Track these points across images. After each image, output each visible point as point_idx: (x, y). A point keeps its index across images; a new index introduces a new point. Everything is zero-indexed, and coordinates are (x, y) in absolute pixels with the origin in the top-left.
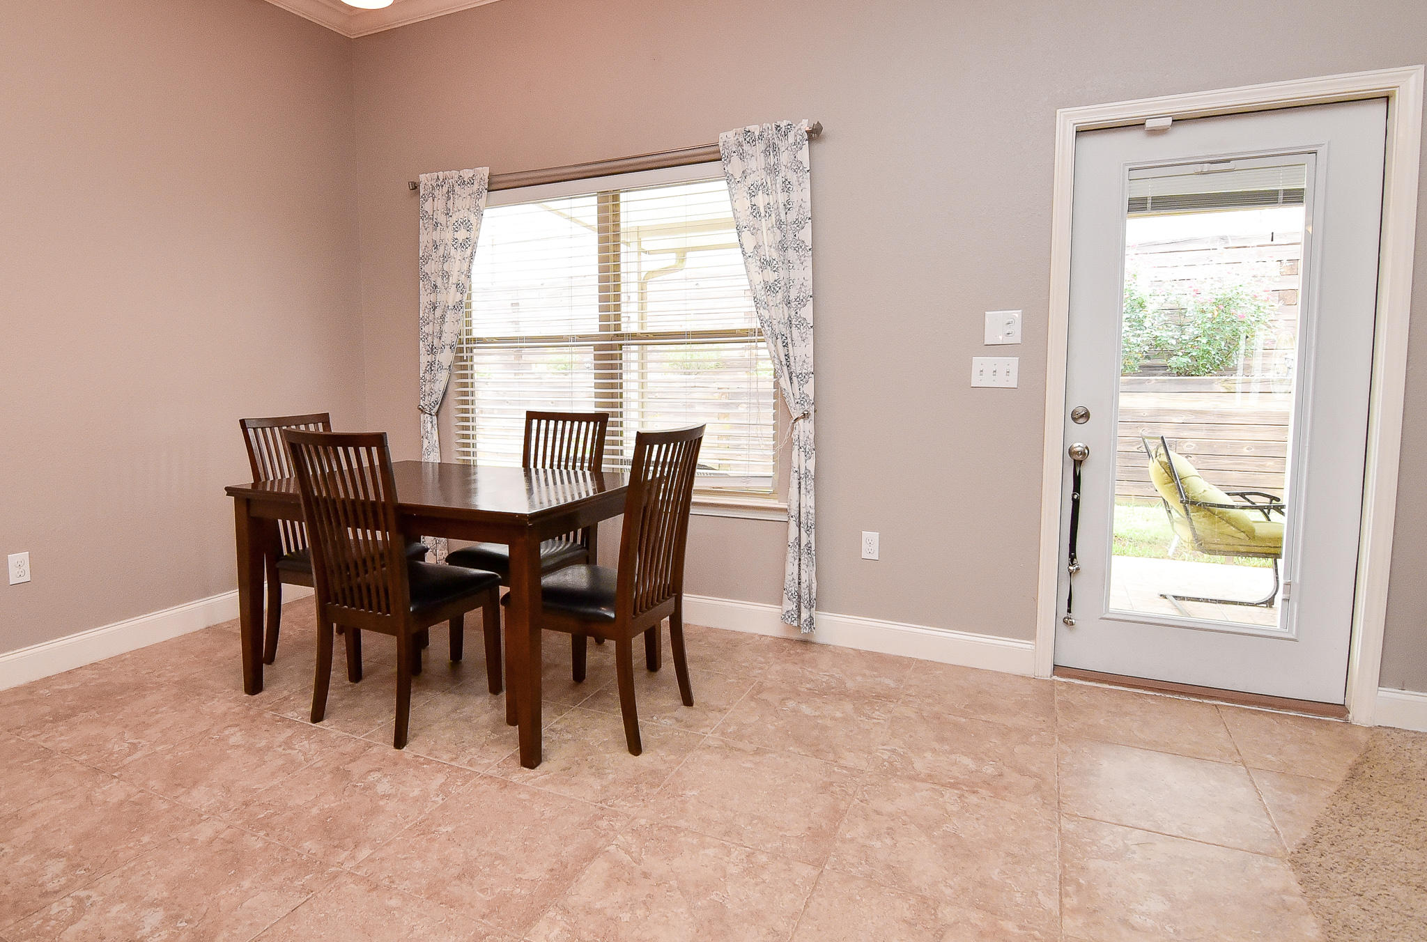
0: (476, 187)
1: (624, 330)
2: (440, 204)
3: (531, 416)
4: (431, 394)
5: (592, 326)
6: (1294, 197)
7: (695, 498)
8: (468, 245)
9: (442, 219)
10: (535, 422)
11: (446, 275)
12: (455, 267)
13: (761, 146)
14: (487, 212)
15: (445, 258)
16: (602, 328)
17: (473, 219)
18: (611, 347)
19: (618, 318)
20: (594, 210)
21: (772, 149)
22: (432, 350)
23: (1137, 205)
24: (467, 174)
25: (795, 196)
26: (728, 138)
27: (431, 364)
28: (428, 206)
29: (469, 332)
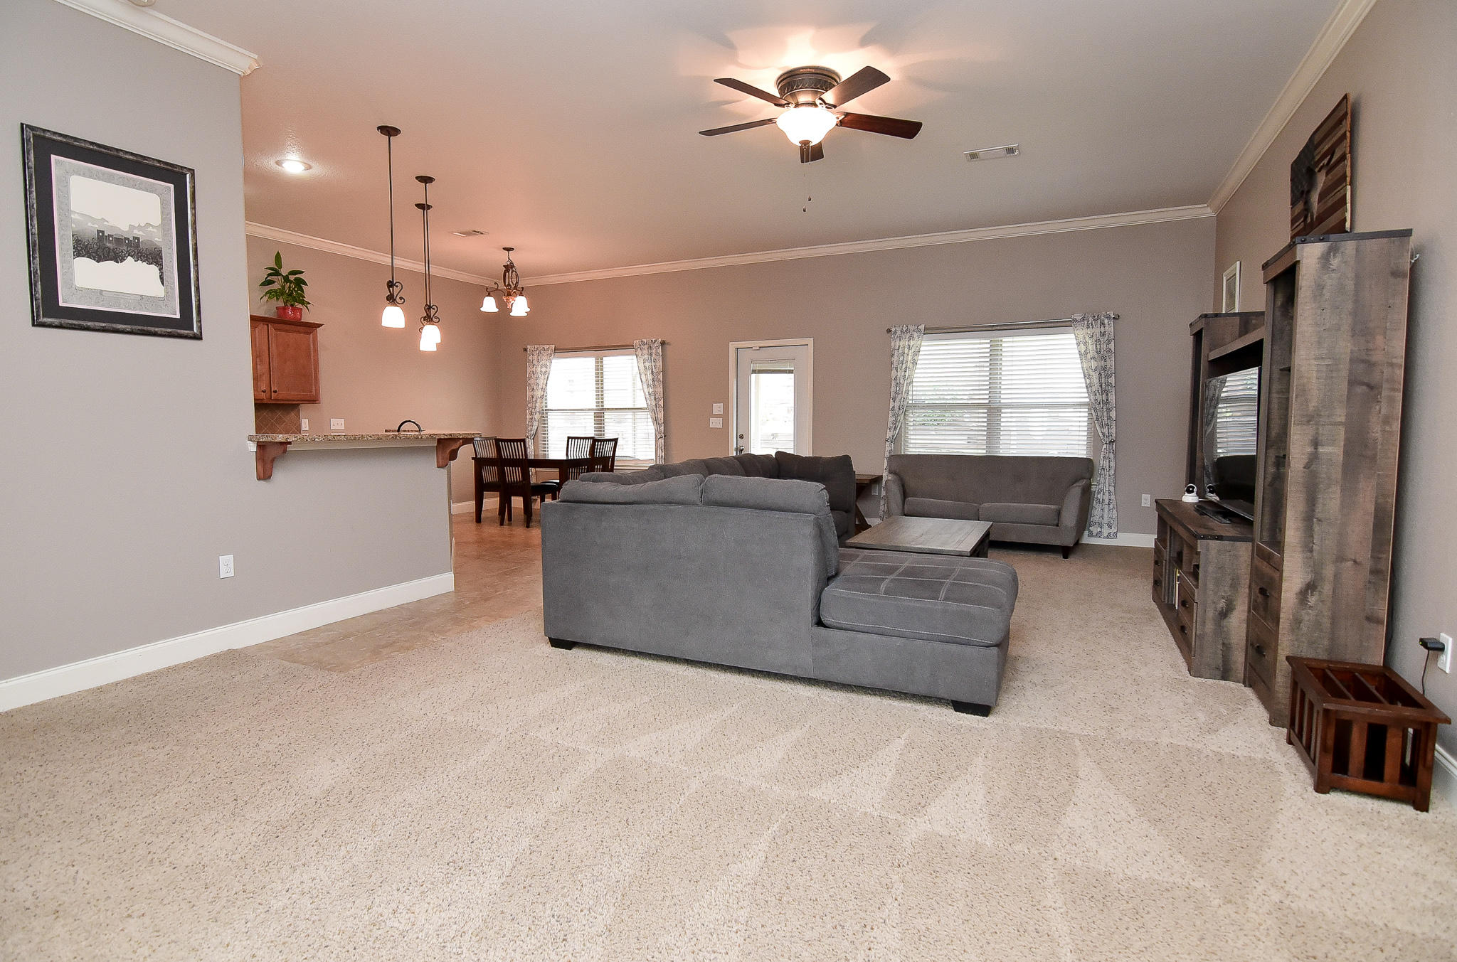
0: (549, 352)
1: (605, 407)
2: (535, 357)
3: (569, 438)
4: (531, 431)
5: (592, 404)
6: (791, 372)
7: (615, 468)
8: (547, 374)
9: (536, 363)
10: (570, 440)
11: (538, 385)
12: (541, 382)
13: (646, 347)
14: (554, 361)
15: (537, 378)
16: (597, 406)
17: (548, 364)
18: (600, 413)
19: (602, 402)
20: (594, 364)
21: (650, 348)
22: (532, 414)
23: (754, 372)
24: (546, 347)
25: (658, 364)
26: (637, 342)
27: (531, 419)
28: (530, 358)
29: (546, 407)
